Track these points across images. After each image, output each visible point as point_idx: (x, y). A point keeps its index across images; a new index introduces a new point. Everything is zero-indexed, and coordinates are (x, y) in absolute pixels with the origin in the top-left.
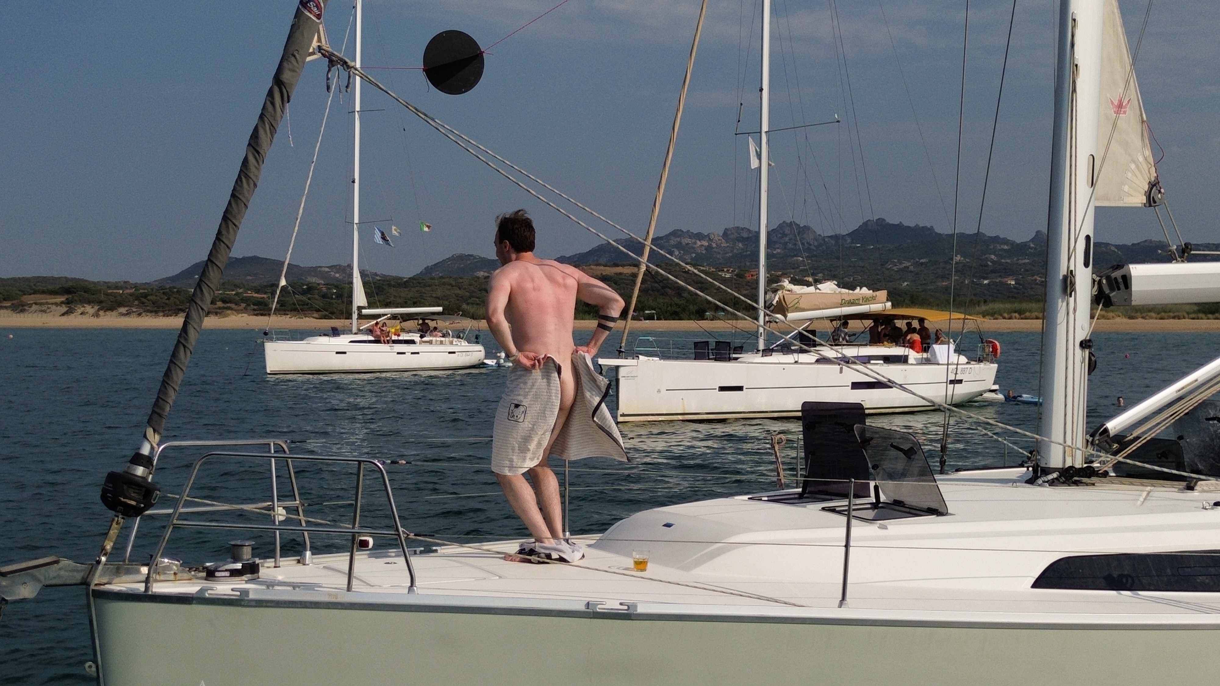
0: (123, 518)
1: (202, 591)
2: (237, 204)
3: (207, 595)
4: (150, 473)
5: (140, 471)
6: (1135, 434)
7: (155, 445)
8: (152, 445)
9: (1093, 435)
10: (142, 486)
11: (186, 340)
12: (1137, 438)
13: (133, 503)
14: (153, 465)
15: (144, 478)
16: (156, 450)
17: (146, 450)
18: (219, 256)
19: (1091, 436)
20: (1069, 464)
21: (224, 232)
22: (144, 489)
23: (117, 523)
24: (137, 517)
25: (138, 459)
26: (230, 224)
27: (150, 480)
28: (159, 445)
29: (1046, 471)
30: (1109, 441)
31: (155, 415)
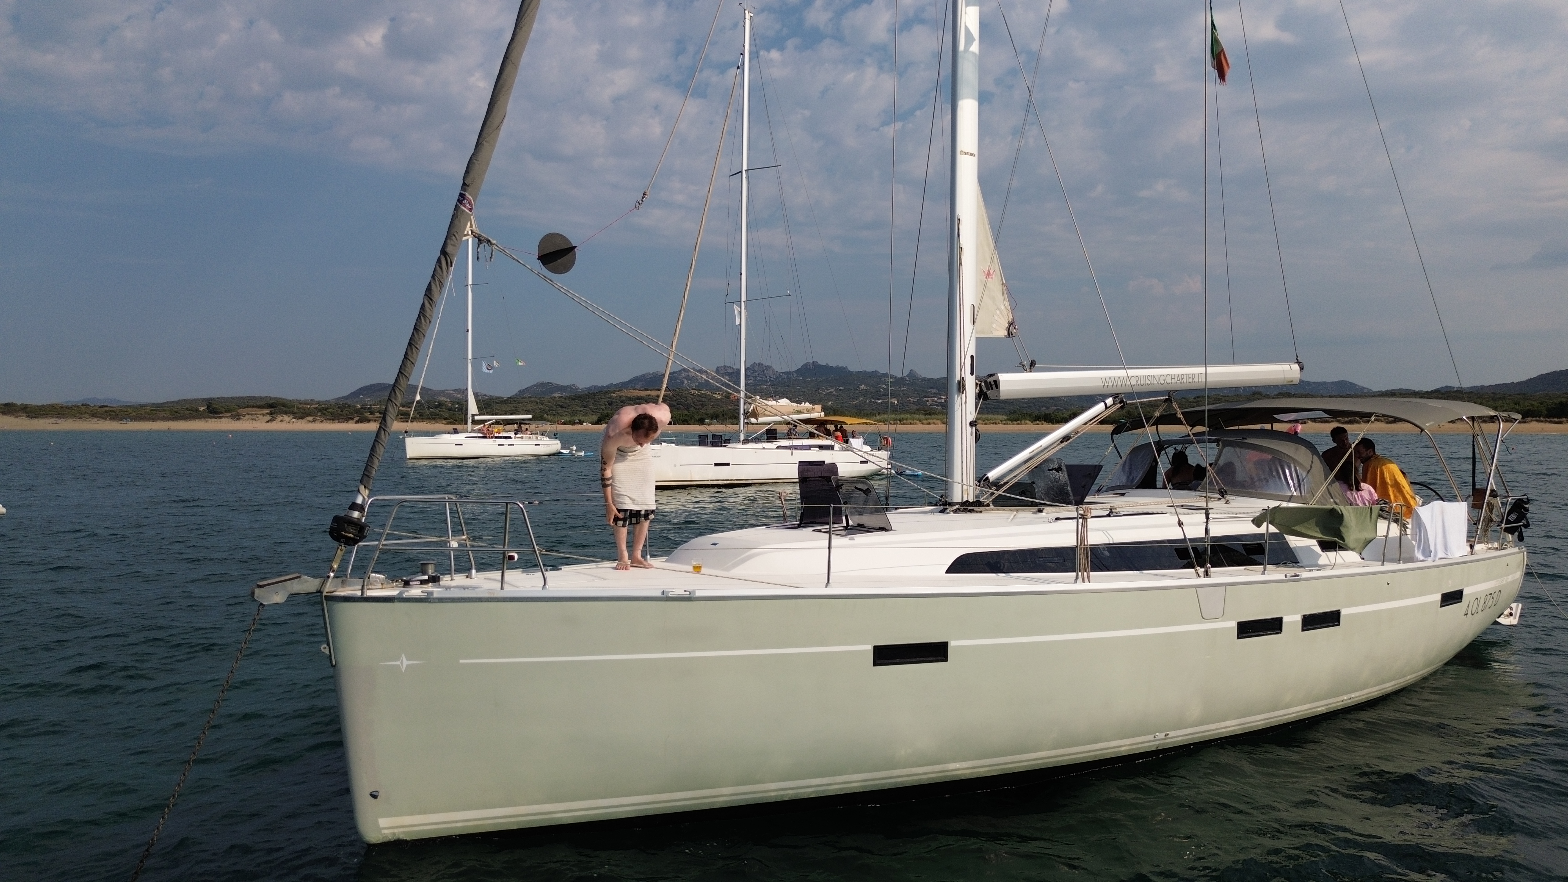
0: (345, 547)
1: (401, 593)
2: (418, 335)
3: (404, 596)
4: (363, 516)
5: (356, 514)
6: (1005, 480)
7: (366, 497)
8: (363, 497)
9: (979, 481)
10: (359, 525)
11: (385, 426)
12: (1006, 483)
13: (352, 536)
14: (364, 511)
15: (359, 519)
16: (367, 500)
17: (359, 501)
18: (407, 369)
19: (978, 482)
20: (965, 499)
21: (409, 353)
22: (359, 527)
23: (341, 550)
24: (354, 545)
25: (354, 506)
26: (414, 348)
27: (363, 521)
28: (369, 497)
29: (951, 504)
30: (989, 484)
31: (365, 476)
